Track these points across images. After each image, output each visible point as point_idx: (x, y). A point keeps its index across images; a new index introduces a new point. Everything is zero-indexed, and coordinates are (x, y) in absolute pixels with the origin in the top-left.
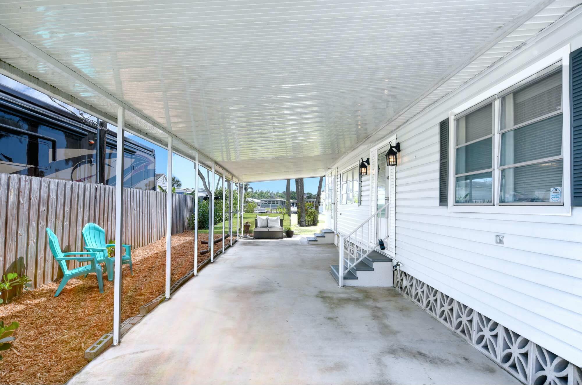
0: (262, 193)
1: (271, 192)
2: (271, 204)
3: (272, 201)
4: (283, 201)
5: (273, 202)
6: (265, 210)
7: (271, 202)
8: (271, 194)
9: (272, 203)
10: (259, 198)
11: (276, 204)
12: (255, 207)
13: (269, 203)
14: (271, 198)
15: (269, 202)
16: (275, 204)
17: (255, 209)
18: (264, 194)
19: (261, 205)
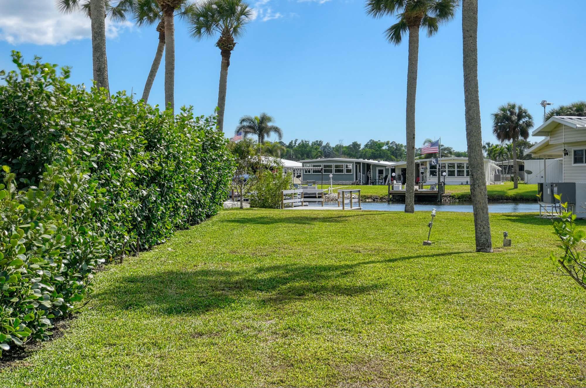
0: (304, 146)
1: (324, 144)
2: (331, 171)
3: (334, 164)
4: (364, 164)
5: (336, 166)
6: (316, 189)
7: (330, 166)
8: (325, 147)
9: (334, 169)
10: (296, 157)
11: (345, 172)
12: (285, 184)
13: (325, 171)
14: (326, 156)
15: (325, 166)
16: (342, 171)
17: (285, 192)
18: (308, 149)
19: (304, 175)
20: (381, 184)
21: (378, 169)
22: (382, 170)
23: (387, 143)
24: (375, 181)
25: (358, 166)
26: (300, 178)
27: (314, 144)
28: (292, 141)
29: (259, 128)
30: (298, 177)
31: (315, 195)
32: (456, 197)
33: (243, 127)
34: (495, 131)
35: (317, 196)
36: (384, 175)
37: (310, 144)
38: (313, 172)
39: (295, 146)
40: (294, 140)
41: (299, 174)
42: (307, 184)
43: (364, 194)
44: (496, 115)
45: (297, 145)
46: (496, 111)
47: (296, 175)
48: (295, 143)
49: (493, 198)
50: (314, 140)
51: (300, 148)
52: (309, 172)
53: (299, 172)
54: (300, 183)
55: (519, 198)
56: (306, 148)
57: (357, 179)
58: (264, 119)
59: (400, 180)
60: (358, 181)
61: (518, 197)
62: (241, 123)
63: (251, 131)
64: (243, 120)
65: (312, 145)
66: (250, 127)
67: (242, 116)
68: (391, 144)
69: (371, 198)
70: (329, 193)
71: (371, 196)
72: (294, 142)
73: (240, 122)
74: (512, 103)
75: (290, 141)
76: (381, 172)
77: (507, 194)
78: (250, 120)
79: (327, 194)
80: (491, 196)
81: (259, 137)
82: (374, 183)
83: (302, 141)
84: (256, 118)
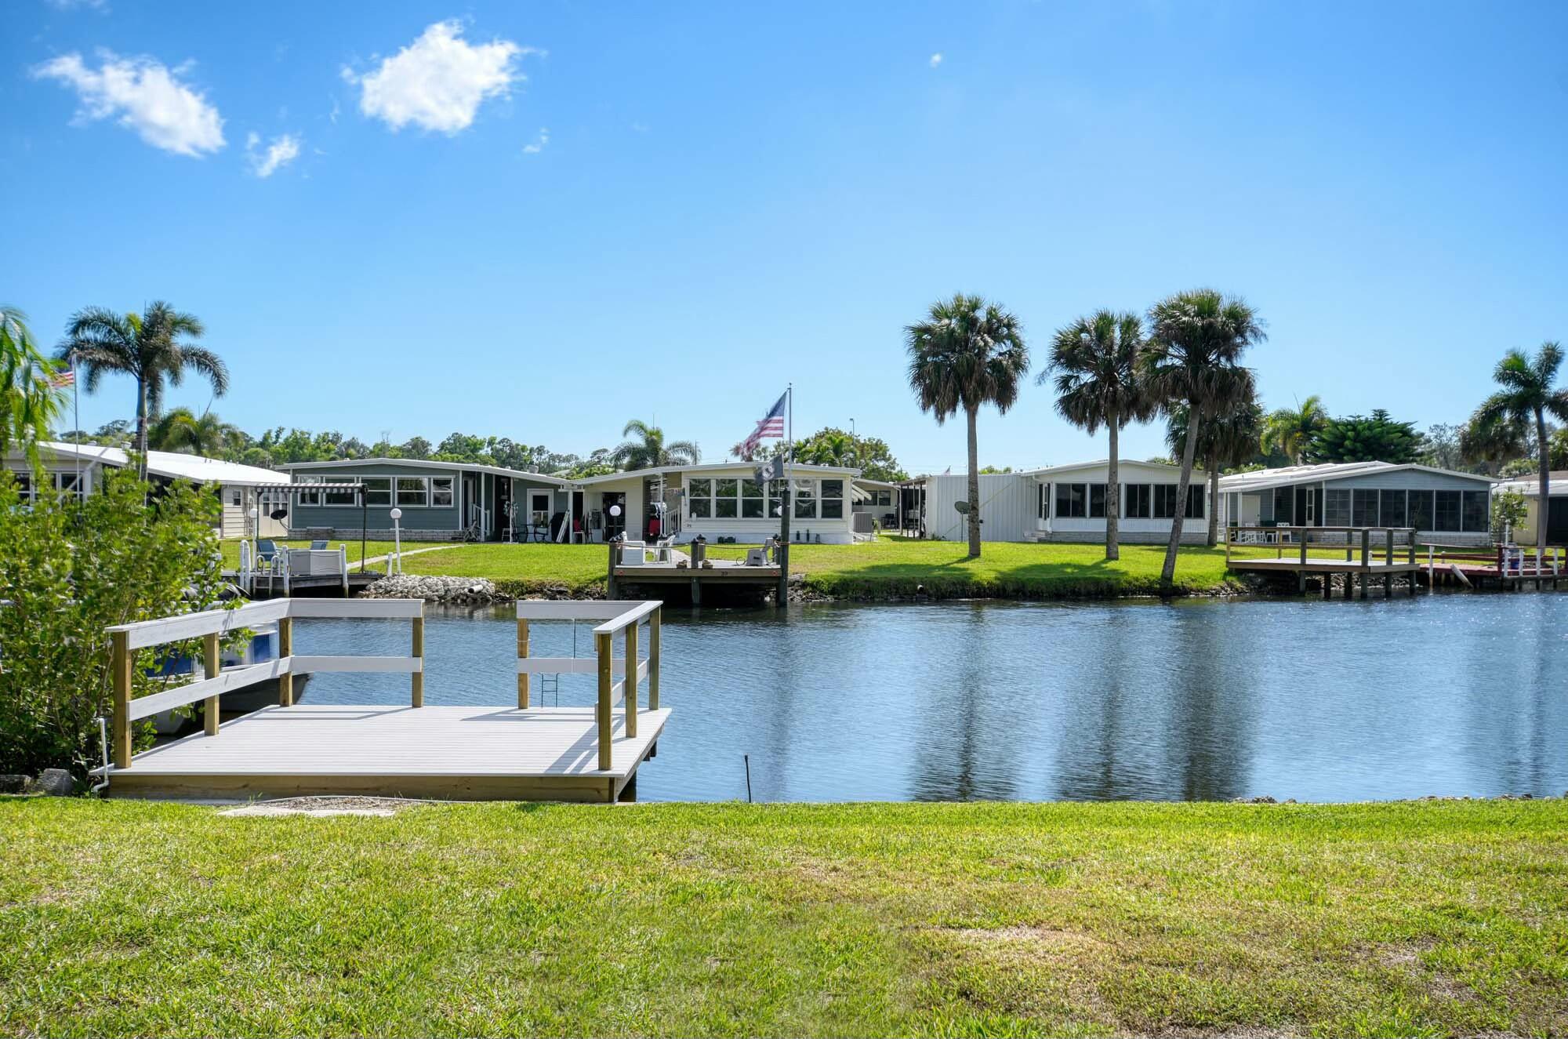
2: (383, 499)
3: (395, 477)
5: (403, 484)
7: (384, 484)
9: (394, 492)
11: (429, 502)
15: (366, 483)
19: (295, 508)
20: (543, 541)
21: (531, 493)
22: (546, 498)
23: (491, 443)
24: (522, 530)
25: (470, 483)
26: (285, 520)
27: (324, 438)
28: (269, 433)
29: (139, 350)
30: (278, 515)
31: (337, 583)
32: (825, 587)
33: (81, 345)
34: (918, 378)
35: (346, 585)
36: (551, 512)
37: (312, 440)
38: (328, 501)
39: (275, 443)
40: (276, 429)
41: (281, 507)
42: (308, 536)
43: (516, 578)
44: (920, 331)
45: (281, 440)
46: (922, 317)
47: (272, 510)
48: (277, 437)
49: (938, 587)
50: (321, 432)
51: (287, 448)
52: (314, 498)
53: (280, 502)
54: (284, 534)
55: (1014, 591)
56: (301, 448)
57: (466, 524)
58: (159, 321)
59: (599, 528)
60: (471, 529)
61: (1010, 588)
62: (75, 331)
63: (112, 360)
64: (82, 324)
65: (317, 441)
66: (107, 347)
67: (82, 307)
68: (499, 443)
69: (541, 591)
70: (390, 574)
71: (542, 584)
72: (273, 434)
73: (70, 327)
74: (967, 294)
75: (266, 432)
76: (540, 503)
77: (975, 579)
78: (107, 323)
79: (381, 576)
80: (931, 582)
81: (141, 381)
82: (521, 537)
83: (293, 431)
84: (130, 320)
